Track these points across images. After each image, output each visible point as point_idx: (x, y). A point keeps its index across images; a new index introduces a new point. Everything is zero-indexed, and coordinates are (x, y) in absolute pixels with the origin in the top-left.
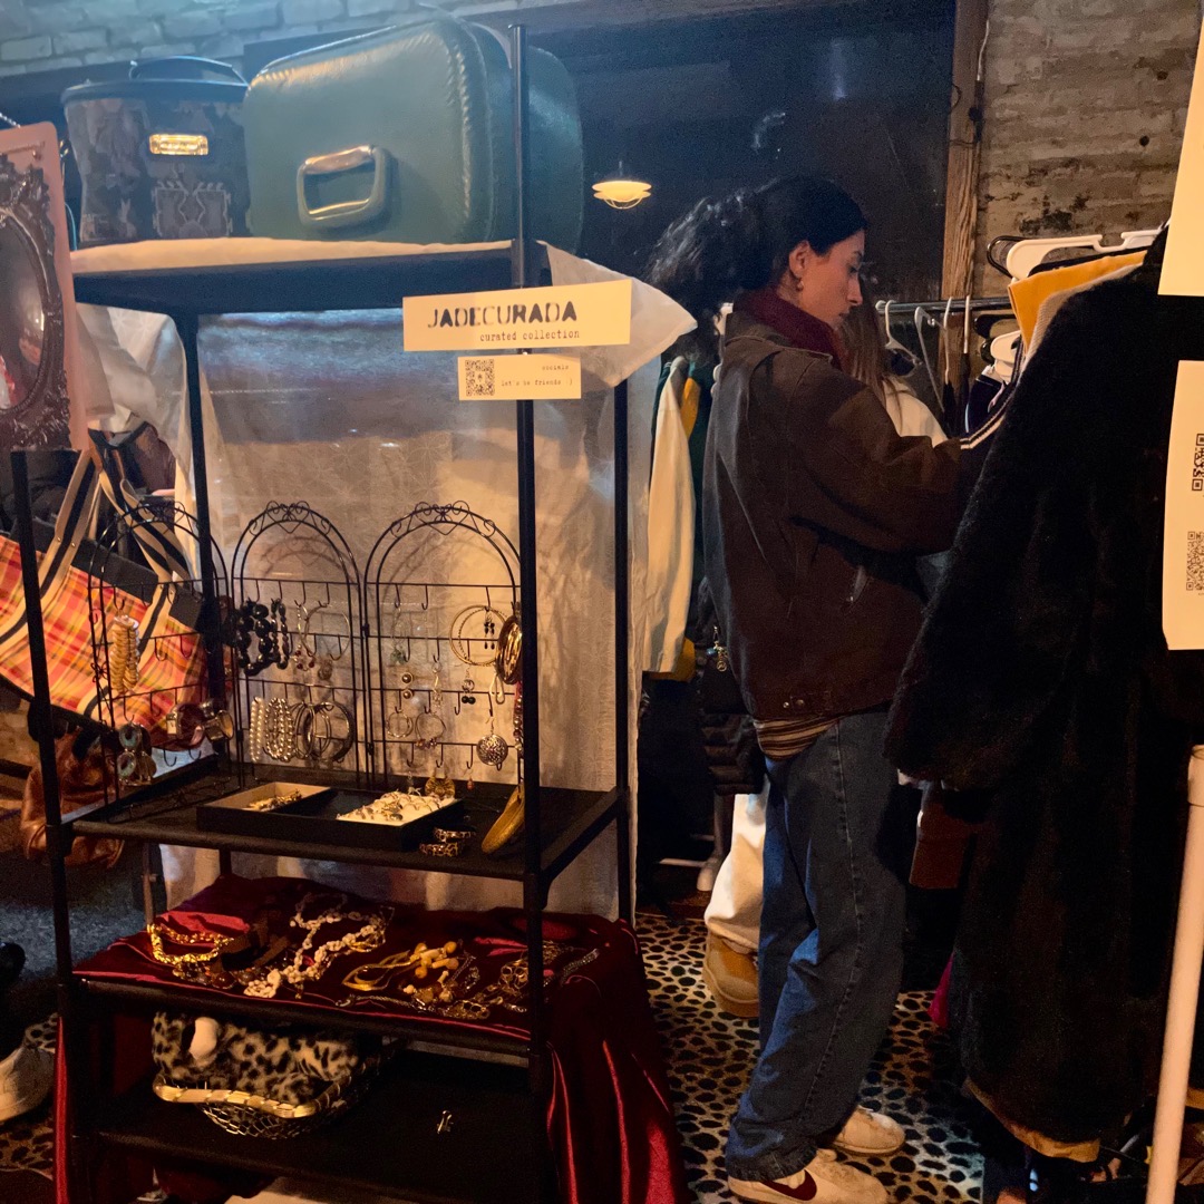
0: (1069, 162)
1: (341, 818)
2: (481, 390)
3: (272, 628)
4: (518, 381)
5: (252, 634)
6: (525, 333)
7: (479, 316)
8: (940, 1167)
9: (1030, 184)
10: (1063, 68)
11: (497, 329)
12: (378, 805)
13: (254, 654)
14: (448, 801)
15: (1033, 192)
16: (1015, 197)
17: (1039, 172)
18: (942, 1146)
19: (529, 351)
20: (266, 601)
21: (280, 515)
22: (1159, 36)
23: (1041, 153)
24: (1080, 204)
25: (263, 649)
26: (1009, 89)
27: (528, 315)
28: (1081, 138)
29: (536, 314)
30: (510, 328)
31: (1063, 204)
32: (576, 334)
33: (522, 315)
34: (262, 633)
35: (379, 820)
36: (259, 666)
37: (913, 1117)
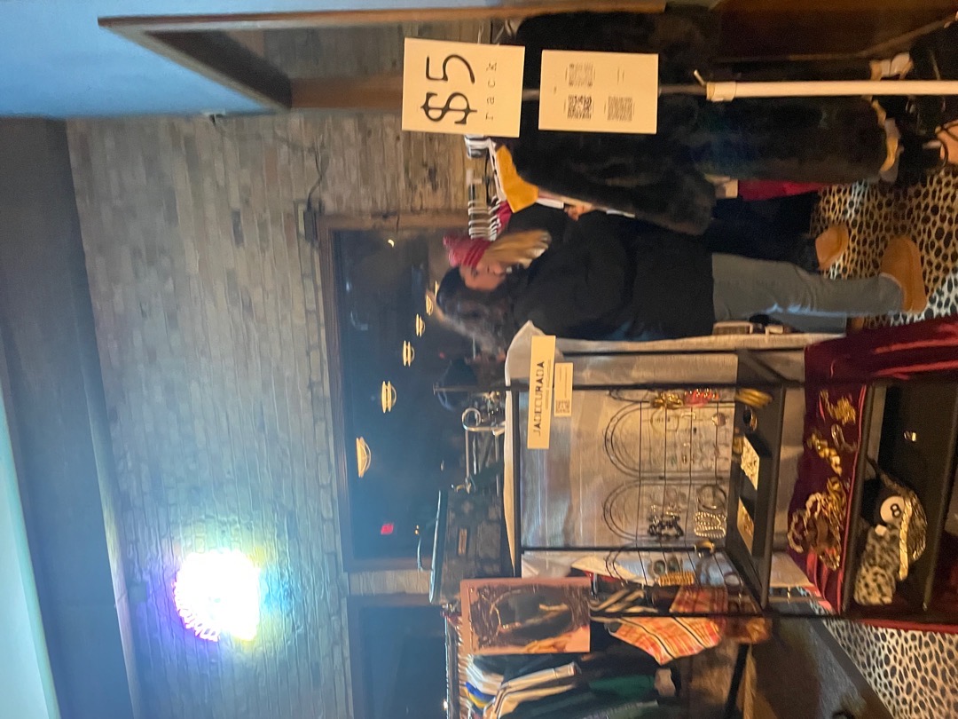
0: (407, 171)
1: (756, 488)
2: (568, 407)
3: (661, 523)
4: (565, 391)
5: (663, 532)
6: (546, 388)
7: (538, 409)
8: (934, 192)
9: (416, 188)
10: (366, 178)
11: (544, 400)
12: (748, 472)
13: (673, 532)
14: (746, 440)
15: (420, 188)
16: (421, 196)
17: (411, 186)
18: (923, 191)
19: (553, 387)
20: (647, 526)
21: (608, 516)
22: (352, 135)
23: (402, 185)
24: (425, 165)
25: (670, 527)
26: (374, 202)
27: (539, 385)
28: (397, 166)
29: (540, 381)
30: (544, 394)
31: (425, 173)
32: (549, 362)
33: (539, 388)
34: (663, 528)
35: (756, 470)
36: (679, 529)
37: (908, 208)
